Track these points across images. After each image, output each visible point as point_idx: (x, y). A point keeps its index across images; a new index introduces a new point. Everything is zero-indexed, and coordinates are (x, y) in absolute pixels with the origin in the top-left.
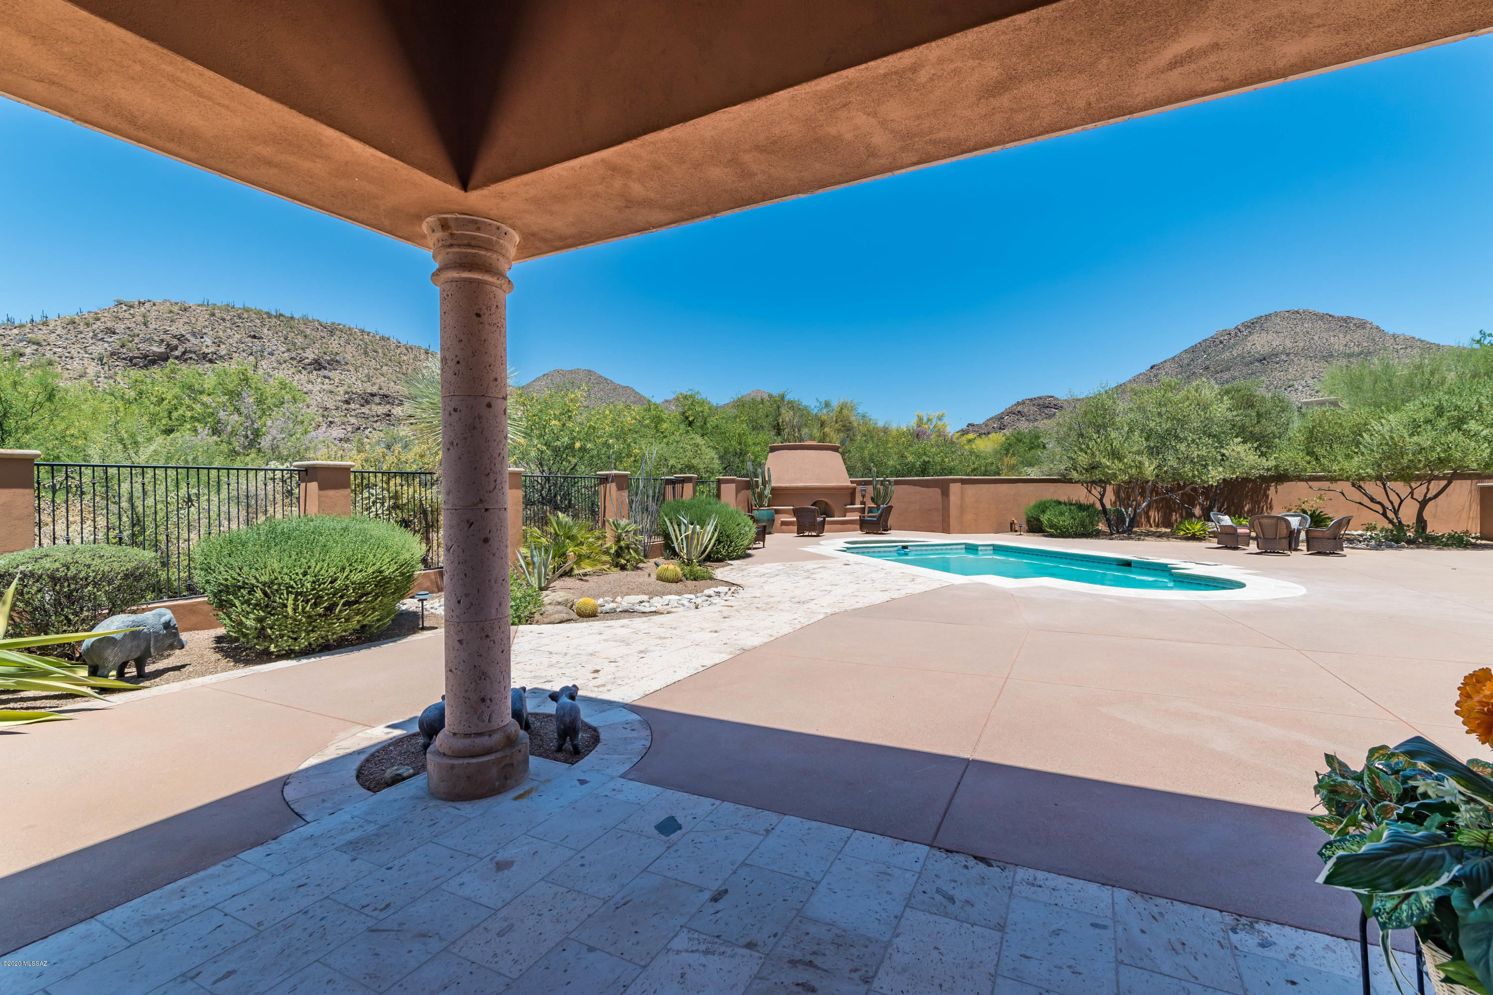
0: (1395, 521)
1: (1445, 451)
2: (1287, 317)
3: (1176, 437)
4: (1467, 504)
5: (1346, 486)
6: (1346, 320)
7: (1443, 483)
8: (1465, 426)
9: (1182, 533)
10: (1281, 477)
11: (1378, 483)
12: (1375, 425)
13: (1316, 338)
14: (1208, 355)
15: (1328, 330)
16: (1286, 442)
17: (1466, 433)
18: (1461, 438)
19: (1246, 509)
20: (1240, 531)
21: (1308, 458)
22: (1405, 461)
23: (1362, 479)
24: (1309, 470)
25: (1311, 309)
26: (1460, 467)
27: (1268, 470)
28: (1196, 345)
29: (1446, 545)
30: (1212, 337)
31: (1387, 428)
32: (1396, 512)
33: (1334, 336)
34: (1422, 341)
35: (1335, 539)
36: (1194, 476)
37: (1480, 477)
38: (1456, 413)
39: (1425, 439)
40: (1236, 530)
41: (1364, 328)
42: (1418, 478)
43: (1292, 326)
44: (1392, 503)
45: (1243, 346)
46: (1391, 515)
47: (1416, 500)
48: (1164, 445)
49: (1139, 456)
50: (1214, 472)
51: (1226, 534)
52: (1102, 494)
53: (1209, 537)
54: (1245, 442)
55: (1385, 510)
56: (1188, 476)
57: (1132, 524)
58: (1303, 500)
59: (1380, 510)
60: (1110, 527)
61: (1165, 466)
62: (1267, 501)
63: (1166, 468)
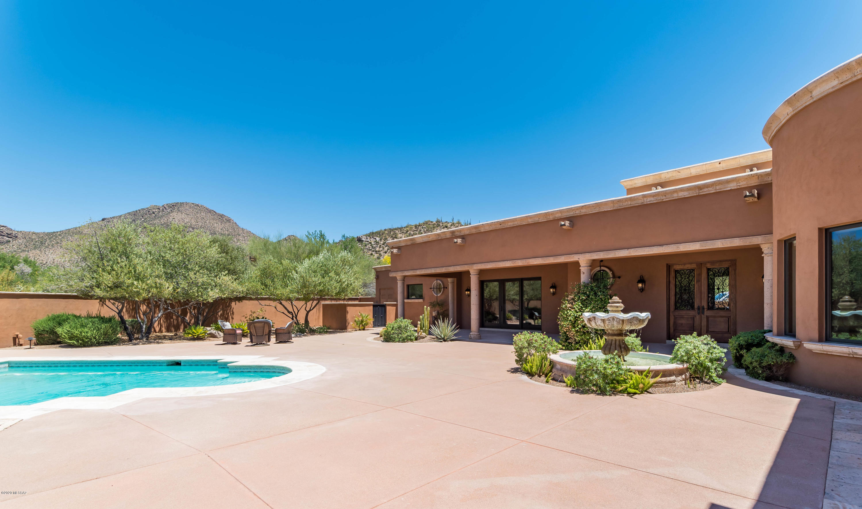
0: (297, 321)
2: (193, 207)
6: (222, 216)
7: (316, 302)
9: (190, 336)
10: (243, 298)
11: (290, 301)
13: (208, 222)
14: (145, 219)
15: (213, 219)
20: (237, 332)
21: (262, 287)
25: (205, 206)
28: (136, 211)
29: (315, 333)
30: (147, 208)
32: (297, 317)
33: (216, 223)
34: (253, 234)
35: (289, 333)
36: (198, 296)
40: (234, 331)
41: (230, 222)
43: (195, 212)
45: (167, 218)
46: (295, 319)
48: (176, 272)
49: (159, 279)
50: (211, 293)
51: (229, 334)
52: (120, 308)
53: (208, 337)
54: (228, 273)
55: (293, 316)
56: (194, 295)
57: (149, 331)
58: (253, 311)
59: (291, 316)
60: (128, 335)
61: (177, 288)
62: (232, 312)
63: (179, 290)
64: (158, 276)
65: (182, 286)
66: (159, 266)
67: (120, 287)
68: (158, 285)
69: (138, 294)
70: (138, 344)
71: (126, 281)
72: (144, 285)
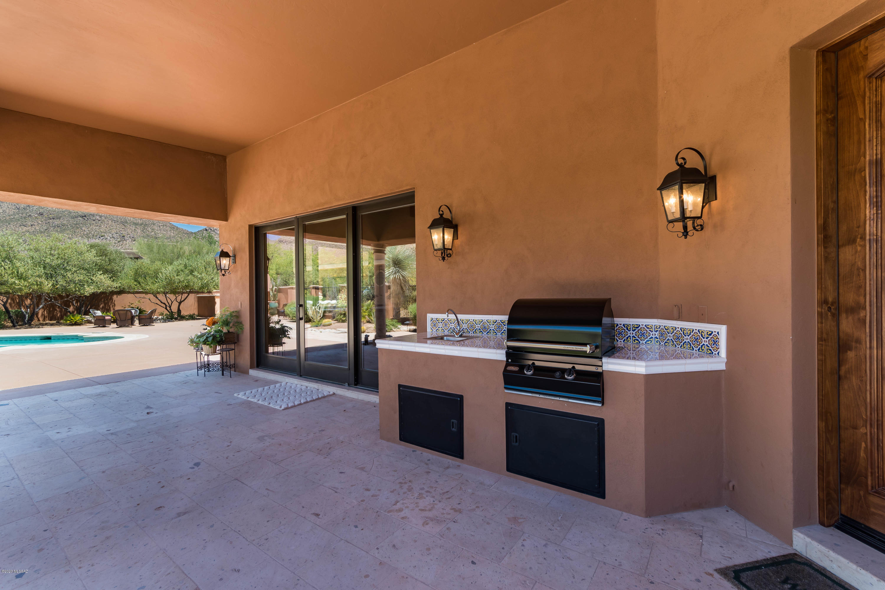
0: (170, 311)
1: (187, 283)
3: (64, 269)
4: (194, 303)
5: (151, 296)
7: (186, 295)
8: (194, 273)
9: (68, 322)
10: (121, 292)
11: (163, 295)
12: (163, 270)
16: (124, 275)
17: (194, 276)
18: (193, 278)
19: (101, 307)
20: (106, 318)
21: (135, 283)
22: (174, 286)
23: (158, 293)
24: (136, 288)
26: (192, 289)
27: (117, 288)
29: (188, 319)
31: (168, 272)
32: (170, 307)
35: (150, 318)
36: (76, 291)
37: (198, 293)
38: (190, 268)
39: (181, 278)
40: (104, 317)
42: (179, 293)
44: (168, 303)
46: (168, 308)
47: (178, 302)
48: (56, 273)
49: (40, 278)
50: (87, 289)
51: (99, 320)
52: (5, 301)
53: (85, 323)
54: (104, 273)
55: (166, 306)
56: (72, 290)
57: (31, 319)
58: (131, 303)
59: (164, 306)
60: (12, 322)
61: (57, 285)
62: (113, 305)
63: (58, 286)
64: (39, 276)
65: (60, 283)
66: (39, 268)
67: (4, 284)
68: (38, 283)
69: (20, 290)
70: (20, 328)
71: (9, 280)
72: (26, 283)
